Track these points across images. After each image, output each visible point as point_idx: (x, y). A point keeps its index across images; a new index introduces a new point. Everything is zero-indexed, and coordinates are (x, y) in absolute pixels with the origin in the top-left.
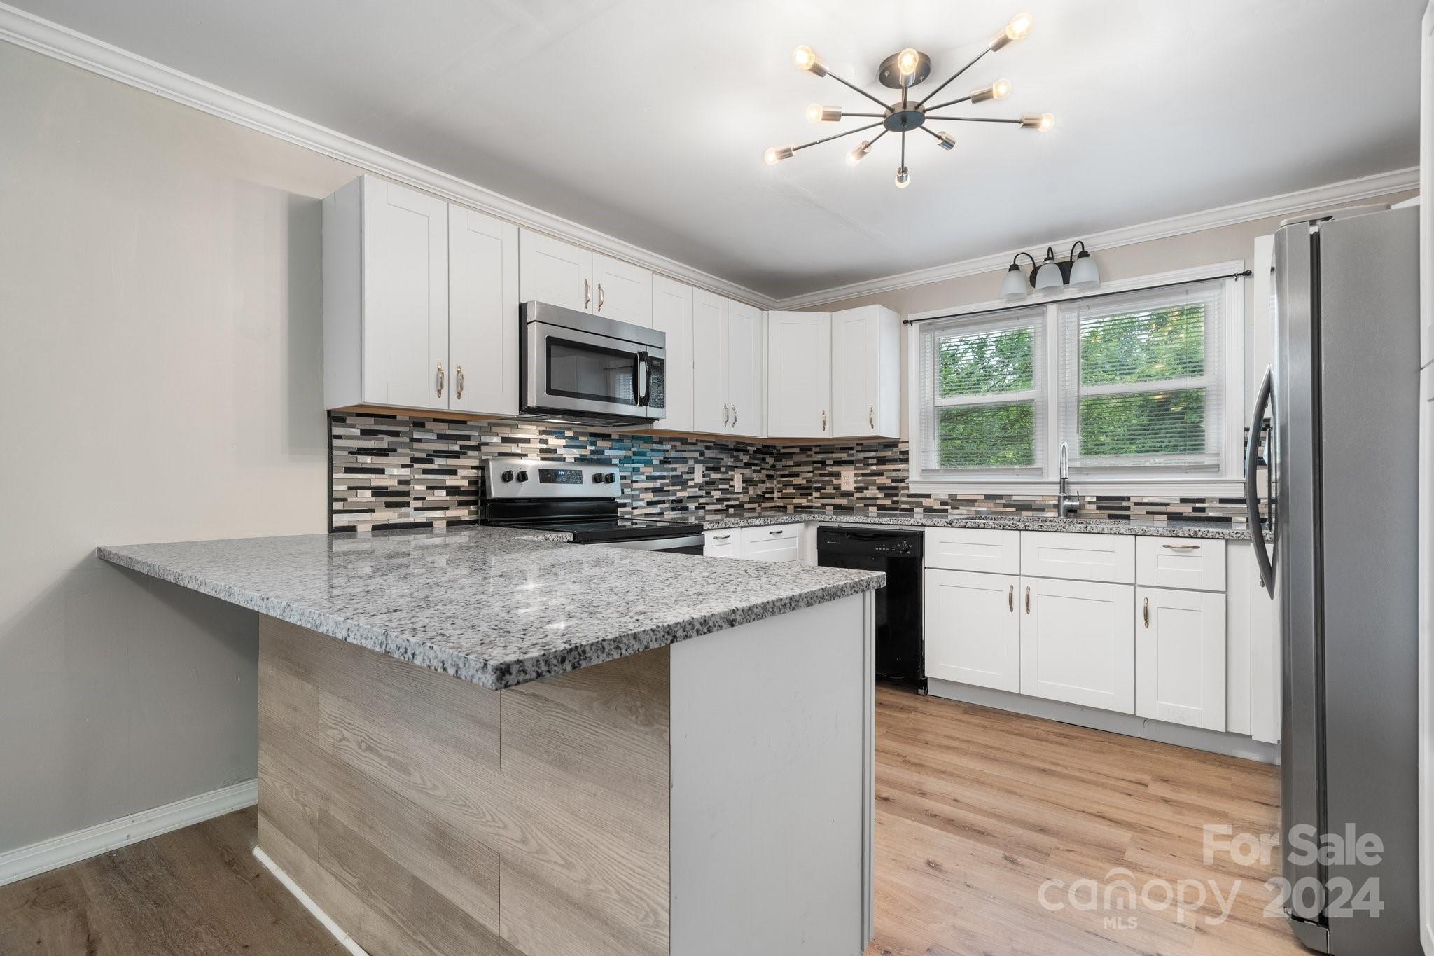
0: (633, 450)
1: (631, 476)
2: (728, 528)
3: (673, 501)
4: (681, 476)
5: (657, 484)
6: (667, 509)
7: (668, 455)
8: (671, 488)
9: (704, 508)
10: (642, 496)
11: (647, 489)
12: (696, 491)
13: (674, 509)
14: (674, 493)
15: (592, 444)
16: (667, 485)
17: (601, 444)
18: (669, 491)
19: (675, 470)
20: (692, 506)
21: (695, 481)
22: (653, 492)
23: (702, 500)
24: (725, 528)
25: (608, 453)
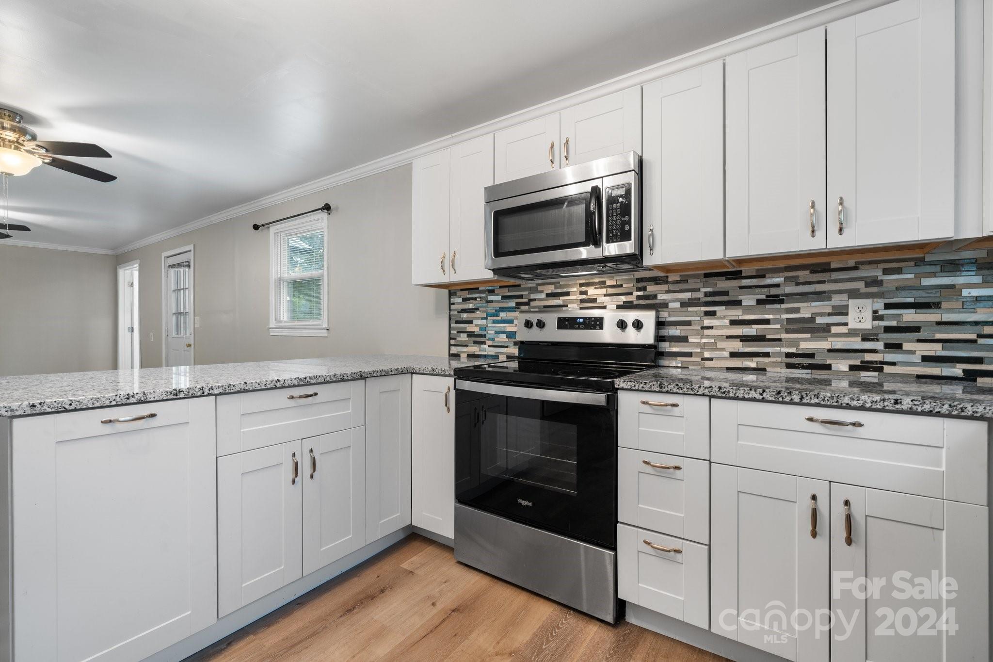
0: (703, 290)
1: (701, 321)
2: (667, 392)
3: (789, 355)
4: (812, 319)
5: (752, 330)
6: (775, 365)
7: (774, 291)
8: (784, 336)
9: (880, 370)
10: (720, 345)
11: (729, 337)
12: (857, 343)
13: (789, 366)
14: (795, 343)
15: (639, 289)
16: (776, 331)
17: (651, 288)
18: (780, 340)
19: (797, 310)
20: (841, 365)
21: (850, 326)
22: (741, 341)
23: (868, 357)
24: (659, 392)
25: (662, 297)
